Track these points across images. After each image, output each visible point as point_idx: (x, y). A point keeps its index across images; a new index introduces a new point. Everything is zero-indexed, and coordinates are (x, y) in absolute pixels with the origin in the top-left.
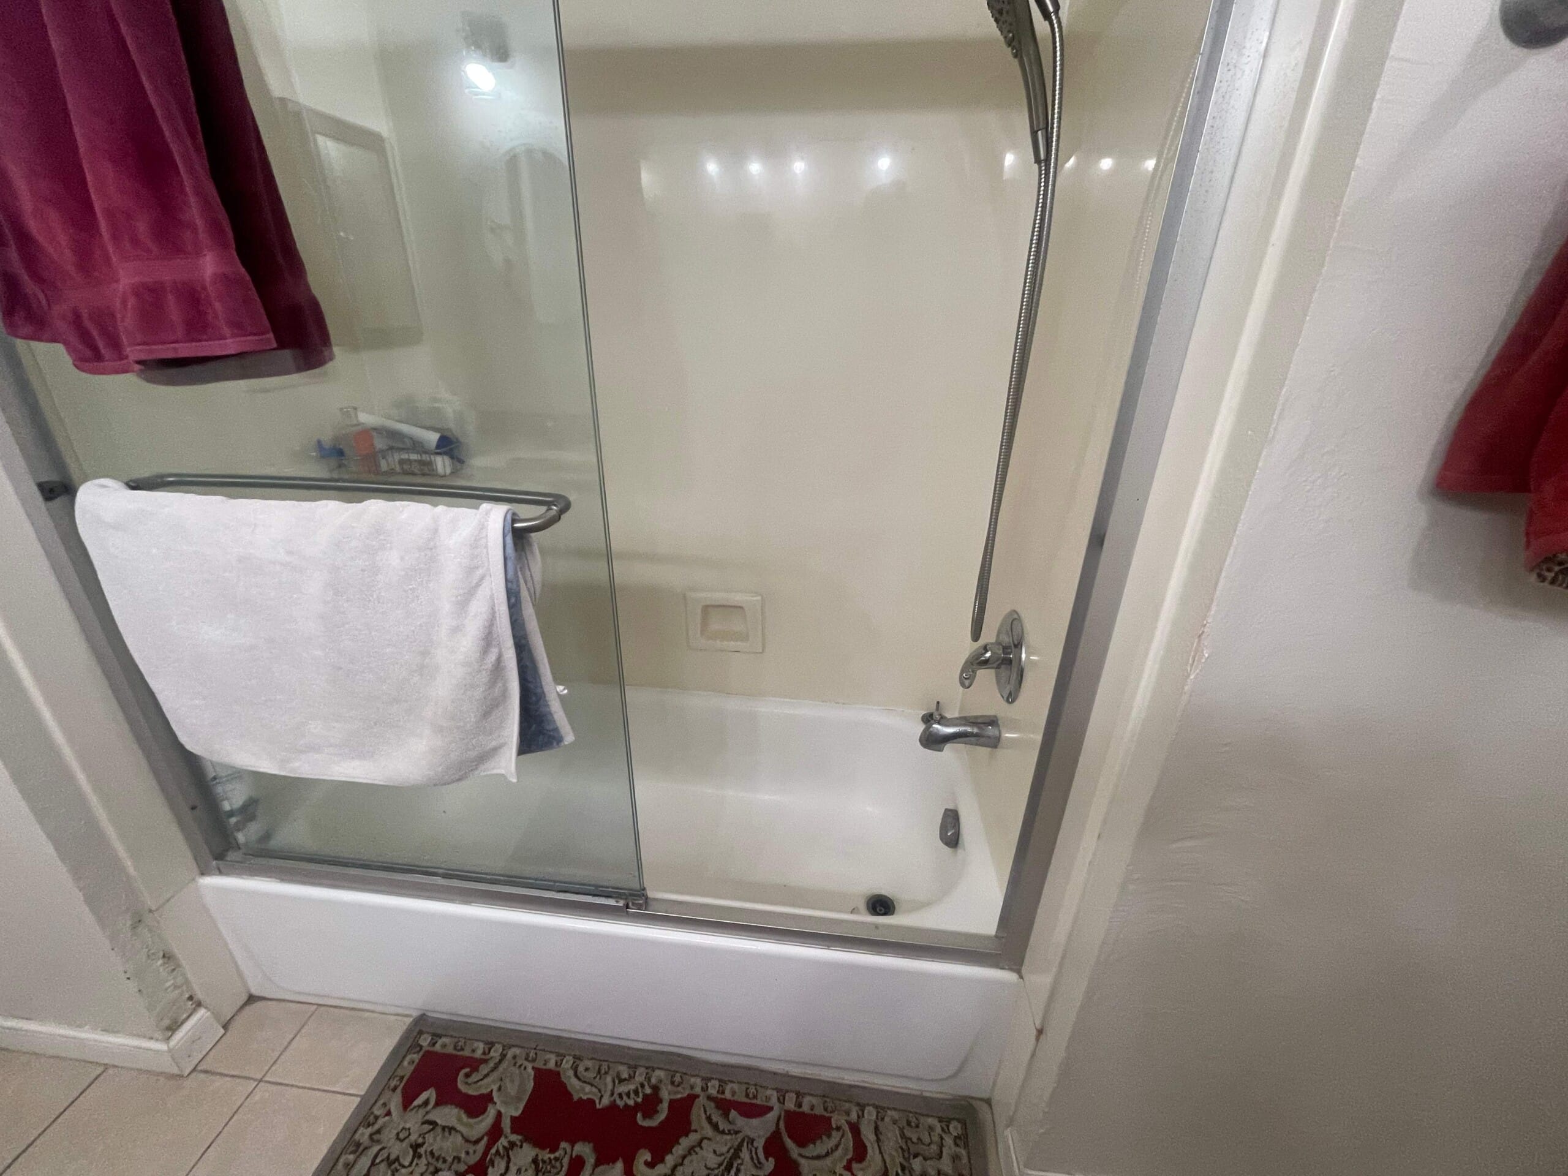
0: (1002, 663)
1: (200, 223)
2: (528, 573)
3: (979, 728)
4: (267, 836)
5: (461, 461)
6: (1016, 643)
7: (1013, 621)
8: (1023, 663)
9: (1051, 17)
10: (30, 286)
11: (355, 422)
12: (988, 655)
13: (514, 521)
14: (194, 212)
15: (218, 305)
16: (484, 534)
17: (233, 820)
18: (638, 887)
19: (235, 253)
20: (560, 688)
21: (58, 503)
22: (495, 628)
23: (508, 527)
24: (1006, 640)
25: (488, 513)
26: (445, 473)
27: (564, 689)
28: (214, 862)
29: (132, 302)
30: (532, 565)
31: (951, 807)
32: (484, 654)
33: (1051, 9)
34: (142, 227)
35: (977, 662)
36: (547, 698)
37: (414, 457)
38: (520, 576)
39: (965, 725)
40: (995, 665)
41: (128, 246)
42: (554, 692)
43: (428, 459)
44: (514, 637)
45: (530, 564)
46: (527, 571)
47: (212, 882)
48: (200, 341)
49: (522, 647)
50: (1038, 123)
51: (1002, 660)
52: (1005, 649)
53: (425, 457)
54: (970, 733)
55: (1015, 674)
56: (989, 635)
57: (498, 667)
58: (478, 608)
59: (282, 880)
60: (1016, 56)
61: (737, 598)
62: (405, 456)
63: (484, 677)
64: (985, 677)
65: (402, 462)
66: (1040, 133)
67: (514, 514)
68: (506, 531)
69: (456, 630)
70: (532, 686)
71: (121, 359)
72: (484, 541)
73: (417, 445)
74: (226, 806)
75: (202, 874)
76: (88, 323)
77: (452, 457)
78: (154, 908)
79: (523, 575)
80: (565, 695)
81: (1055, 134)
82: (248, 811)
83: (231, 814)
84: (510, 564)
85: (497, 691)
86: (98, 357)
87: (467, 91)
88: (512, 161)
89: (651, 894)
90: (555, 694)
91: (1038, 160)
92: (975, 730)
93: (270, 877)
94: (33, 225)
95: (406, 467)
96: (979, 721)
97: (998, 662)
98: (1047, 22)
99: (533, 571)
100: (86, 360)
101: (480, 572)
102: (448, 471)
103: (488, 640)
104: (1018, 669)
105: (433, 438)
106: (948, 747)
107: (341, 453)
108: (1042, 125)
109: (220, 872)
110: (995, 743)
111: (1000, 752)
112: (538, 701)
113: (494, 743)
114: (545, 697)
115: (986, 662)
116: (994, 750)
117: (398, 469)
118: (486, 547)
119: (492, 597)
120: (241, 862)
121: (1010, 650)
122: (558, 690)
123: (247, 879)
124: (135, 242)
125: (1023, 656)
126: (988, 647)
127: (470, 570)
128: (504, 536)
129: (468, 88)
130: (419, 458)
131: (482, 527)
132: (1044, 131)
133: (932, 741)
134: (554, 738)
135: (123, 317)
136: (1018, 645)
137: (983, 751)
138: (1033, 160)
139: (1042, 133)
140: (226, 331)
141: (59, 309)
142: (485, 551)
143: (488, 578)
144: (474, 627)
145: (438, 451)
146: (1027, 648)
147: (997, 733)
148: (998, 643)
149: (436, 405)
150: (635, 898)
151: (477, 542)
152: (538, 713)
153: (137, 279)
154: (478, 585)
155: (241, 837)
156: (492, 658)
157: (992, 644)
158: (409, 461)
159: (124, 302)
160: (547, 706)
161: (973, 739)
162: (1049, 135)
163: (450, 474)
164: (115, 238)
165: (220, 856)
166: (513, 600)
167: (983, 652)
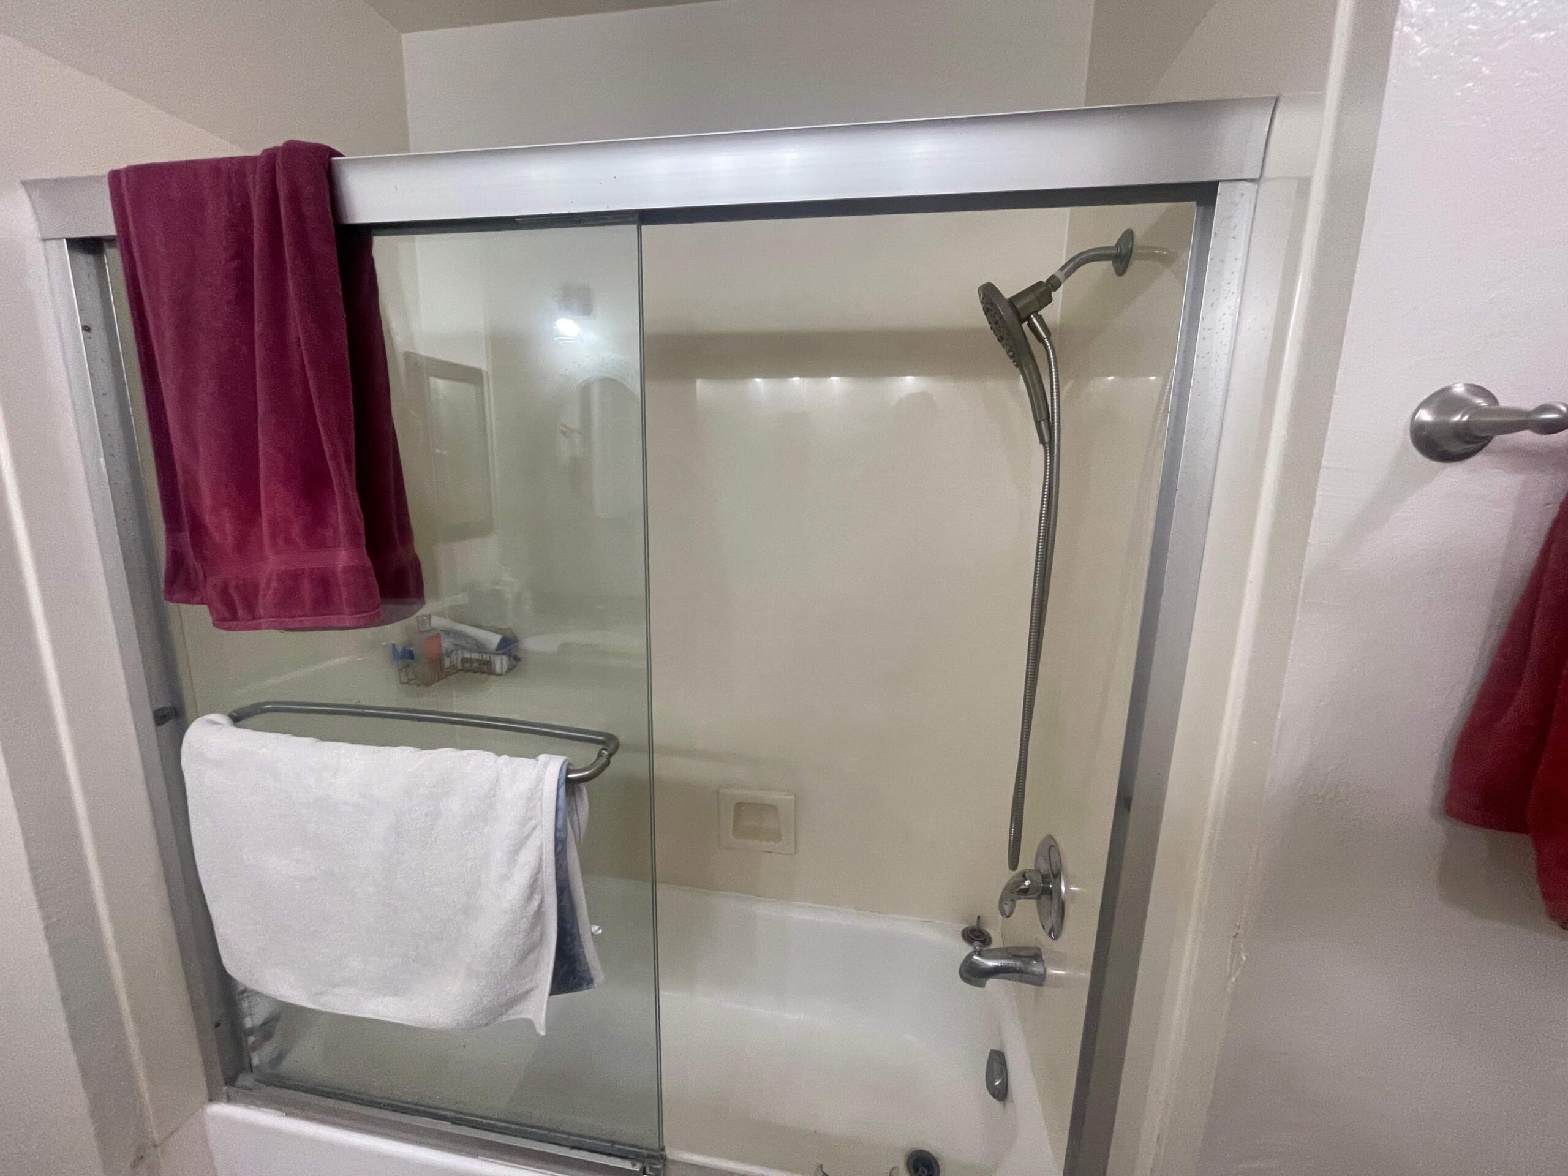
0: (1042, 894)
1: (342, 529)
2: (575, 818)
3: (1024, 963)
4: (280, 1057)
5: (517, 659)
6: (1055, 873)
7: (1050, 848)
8: (1063, 897)
9: (1045, 341)
10: (191, 560)
11: (428, 628)
12: (1027, 883)
13: (568, 772)
14: (338, 517)
15: (343, 589)
16: (541, 787)
17: (251, 1039)
18: (656, 1146)
19: (365, 549)
20: (595, 928)
21: (167, 727)
22: (540, 876)
23: (563, 781)
24: (1044, 867)
25: (546, 765)
26: (502, 671)
27: (599, 929)
28: (225, 1088)
29: (274, 584)
30: (580, 809)
31: (996, 1048)
32: (527, 901)
33: (1044, 336)
34: (296, 530)
35: (1015, 891)
36: (582, 940)
37: (475, 656)
38: (569, 826)
39: (1007, 958)
40: (1036, 895)
41: (281, 543)
42: (589, 930)
43: (488, 659)
44: (557, 879)
45: (578, 807)
46: (575, 816)
47: (220, 1110)
48: (324, 615)
49: (563, 889)
50: (1041, 416)
51: (1043, 890)
52: (1045, 878)
53: (486, 657)
54: (1012, 968)
55: (1056, 904)
56: (1026, 862)
57: (539, 913)
58: (527, 858)
59: (289, 1114)
60: (1017, 366)
61: (772, 797)
62: (467, 655)
63: (524, 924)
64: (1026, 908)
65: (464, 660)
66: (1042, 423)
67: (569, 764)
68: (561, 784)
69: (505, 877)
70: (569, 926)
71: (254, 619)
72: (539, 794)
73: (480, 647)
74: (248, 1023)
75: (212, 1099)
76: (232, 591)
77: (510, 656)
78: (158, 1142)
79: (571, 821)
80: (599, 935)
81: (1056, 424)
82: (266, 1030)
83: (251, 1031)
84: (561, 814)
85: (536, 936)
86: (234, 617)
87: (555, 339)
88: (585, 389)
89: (671, 1153)
90: (590, 934)
91: (1042, 441)
92: (1018, 964)
93: (277, 1109)
94: (208, 519)
95: (467, 665)
96: (1022, 954)
97: (1039, 893)
98: (1042, 344)
99: (580, 814)
100: (224, 620)
101: (533, 823)
102: (505, 669)
103: (534, 886)
104: (1059, 903)
105: (494, 639)
106: (991, 983)
107: (411, 655)
108: (1044, 416)
109: (229, 1100)
110: (1039, 980)
111: (1046, 990)
112: (573, 940)
113: (527, 987)
114: (580, 938)
115: (1025, 892)
116: (1040, 988)
117: (460, 666)
118: (541, 799)
119: (541, 848)
120: (250, 1089)
121: (1049, 880)
122: (593, 930)
123: (253, 1109)
124: (288, 540)
125: (1063, 888)
126: (1027, 875)
127: (524, 822)
128: (558, 789)
129: (557, 336)
130: (481, 658)
131: (540, 780)
132: (1046, 421)
133: (973, 974)
134: (583, 979)
135: (264, 595)
136: (1057, 876)
137: (1028, 989)
138: (1038, 441)
139: (1044, 423)
140: (346, 609)
141: (212, 580)
142: (539, 803)
143: (539, 827)
144: (521, 877)
145: (499, 652)
146: (1067, 877)
147: (1041, 970)
148: (1038, 870)
149: (498, 587)
150: (654, 1161)
151: (532, 797)
152: (572, 954)
153: (283, 567)
154: (529, 835)
155: (256, 1061)
156: (535, 904)
157: (1030, 871)
158: (470, 660)
159: (269, 582)
160: (581, 947)
161: (1017, 975)
162: (1051, 425)
163: (506, 672)
164: (273, 536)
165: (230, 1081)
166: (560, 848)
167: (1022, 879)
